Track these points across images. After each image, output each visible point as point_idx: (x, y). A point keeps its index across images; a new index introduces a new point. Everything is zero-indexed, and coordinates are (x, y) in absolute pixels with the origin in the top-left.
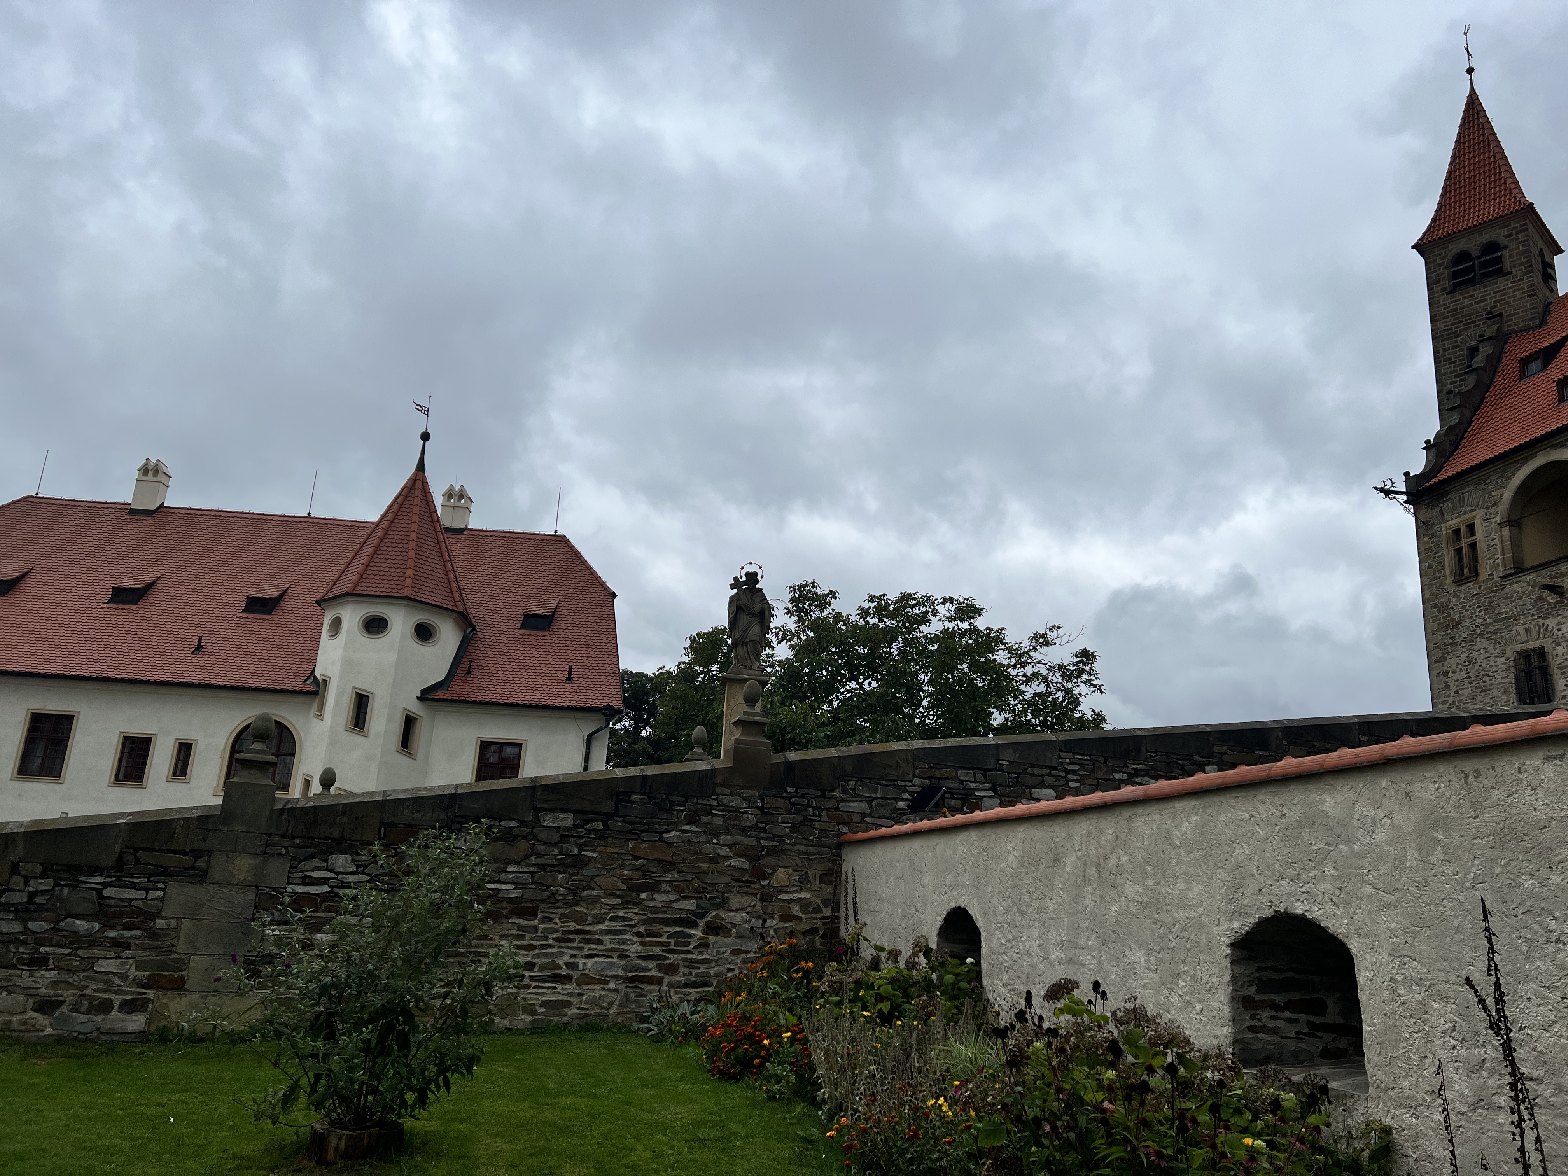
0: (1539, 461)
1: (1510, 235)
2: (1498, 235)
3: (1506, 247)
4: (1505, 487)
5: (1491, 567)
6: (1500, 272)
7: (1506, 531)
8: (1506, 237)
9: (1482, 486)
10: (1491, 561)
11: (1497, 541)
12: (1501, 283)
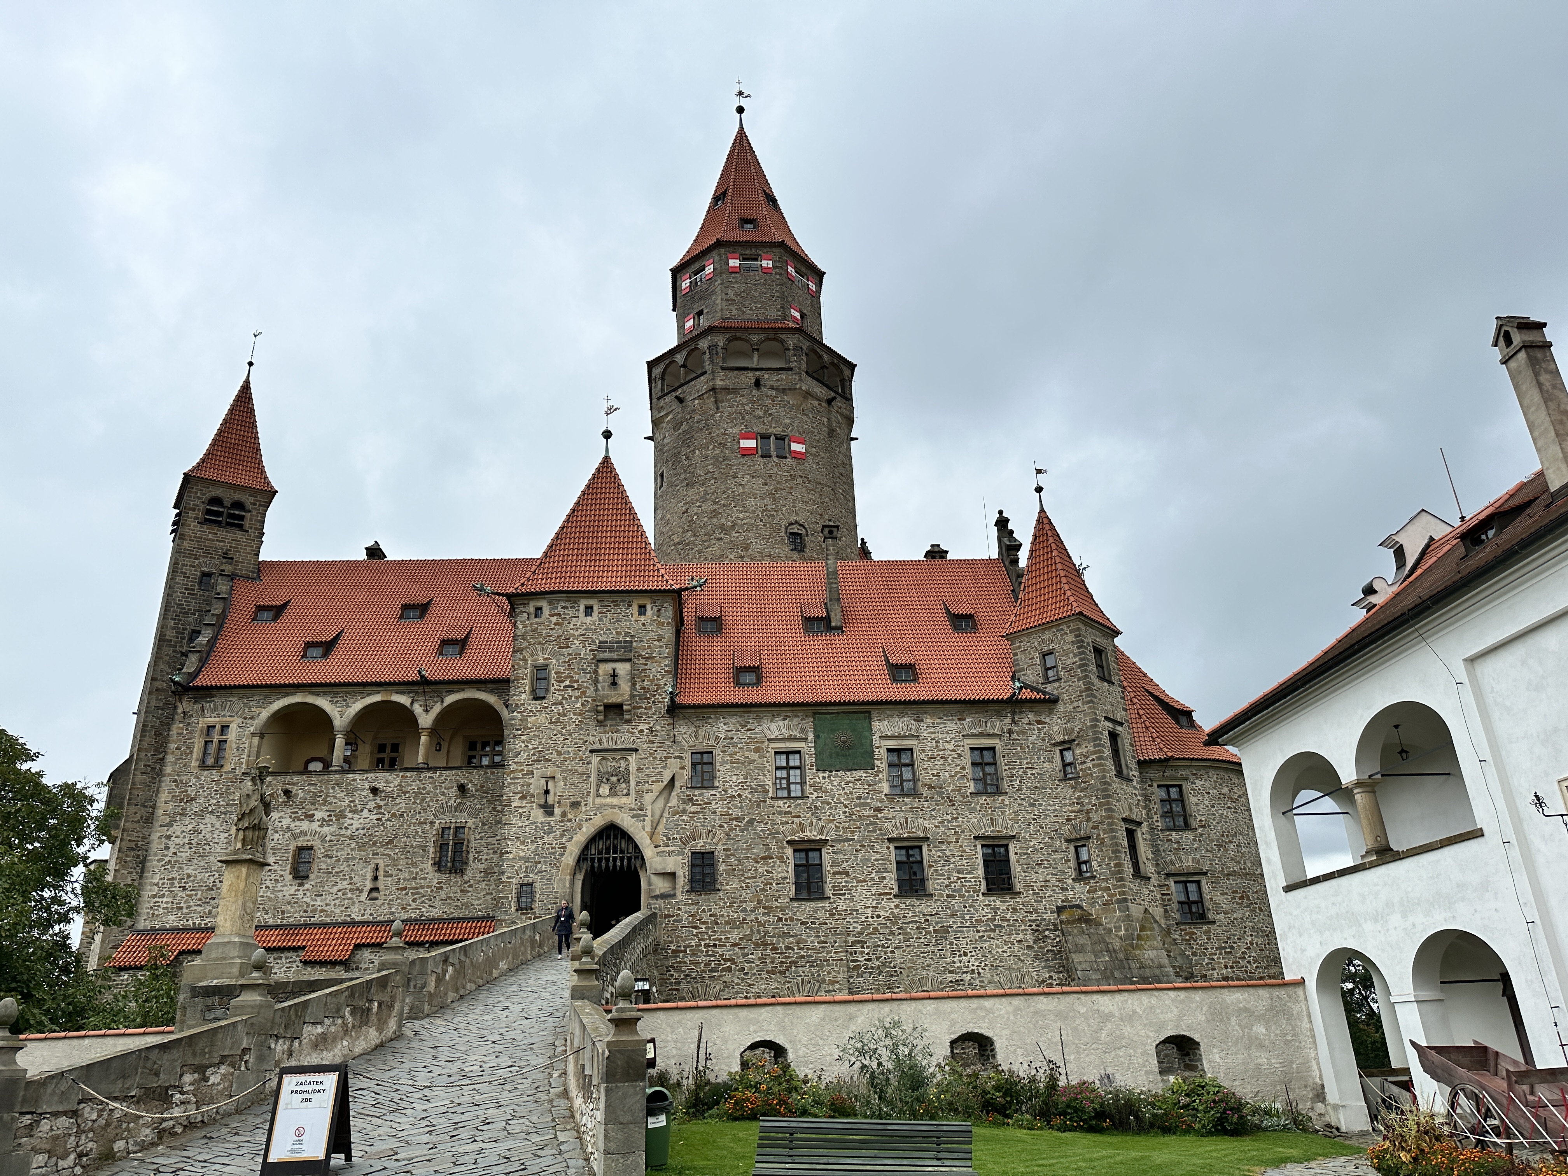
0: (297, 698)
1: (255, 504)
2: (247, 500)
3: (249, 511)
4: (264, 708)
5: (235, 764)
6: (240, 527)
7: (256, 740)
8: (251, 503)
9: (245, 701)
10: (237, 759)
11: (246, 745)
12: (239, 535)
